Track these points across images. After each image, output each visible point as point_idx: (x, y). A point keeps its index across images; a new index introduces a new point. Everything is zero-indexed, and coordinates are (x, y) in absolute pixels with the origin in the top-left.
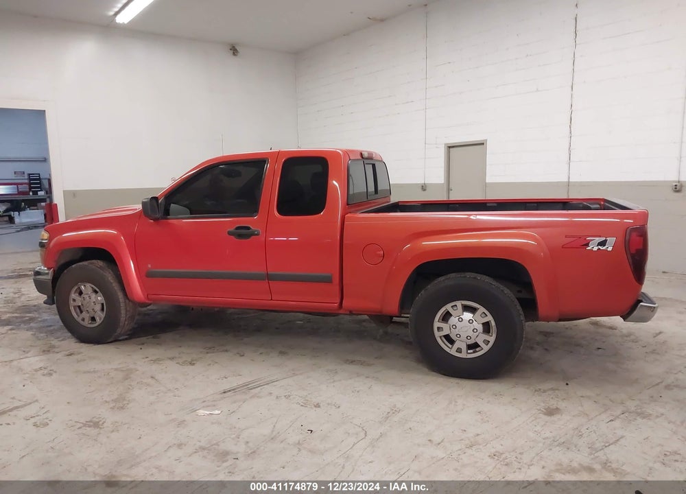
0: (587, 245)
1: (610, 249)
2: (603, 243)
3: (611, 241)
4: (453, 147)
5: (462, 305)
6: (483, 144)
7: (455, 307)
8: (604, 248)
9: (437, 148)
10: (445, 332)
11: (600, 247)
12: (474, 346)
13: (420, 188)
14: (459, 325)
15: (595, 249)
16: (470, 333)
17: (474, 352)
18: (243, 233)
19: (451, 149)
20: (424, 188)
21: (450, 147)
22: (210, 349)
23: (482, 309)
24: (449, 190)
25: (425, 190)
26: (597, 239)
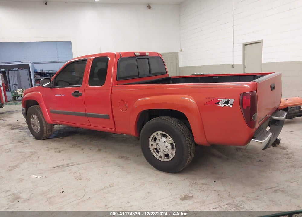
0: (218, 103)
1: (231, 106)
2: (227, 103)
3: (232, 101)
4: (247, 45)
5: (161, 133)
6: (261, 42)
7: (158, 134)
8: (228, 105)
9: (239, 46)
10: (155, 147)
11: (225, 105)
12: (167, 156)
13: (231, 66)
14: (160, 143)
15: (223, 106)
16: (165, 148)
17: (168, 158)
18: (76, 94)
19: (246, 46)
20: (233, 66)
21: (245, 45)
22: (75, 146)
23: (169, 136)
24: (245, 67)
25: (233, 68)
26: (224, 100)
